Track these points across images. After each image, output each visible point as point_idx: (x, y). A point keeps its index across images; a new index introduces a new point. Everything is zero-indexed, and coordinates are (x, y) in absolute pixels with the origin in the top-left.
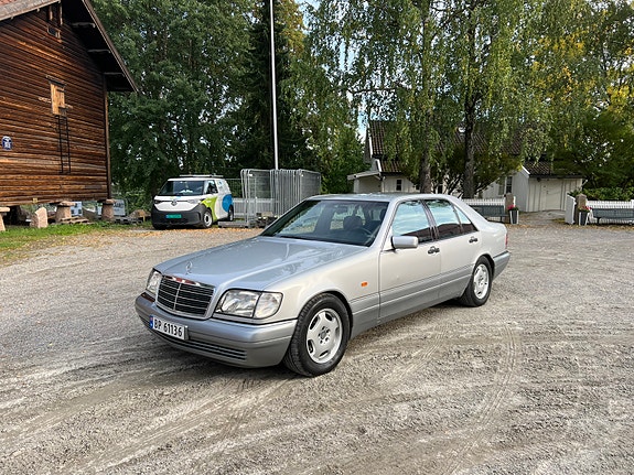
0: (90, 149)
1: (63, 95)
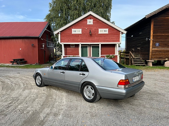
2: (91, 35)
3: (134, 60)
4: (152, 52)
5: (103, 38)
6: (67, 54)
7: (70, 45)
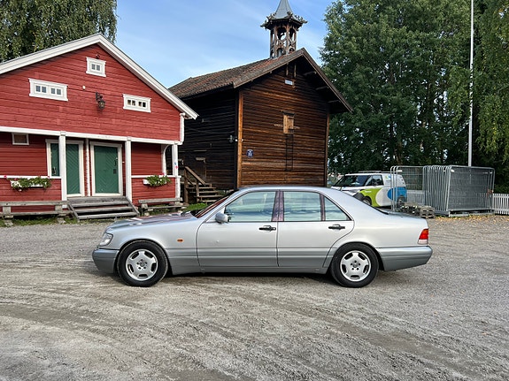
0: (311, 155)
1: (293, 121)
2: (100, 110)
3: (200, 190)
4: (243, 171)
5: (137, 124)
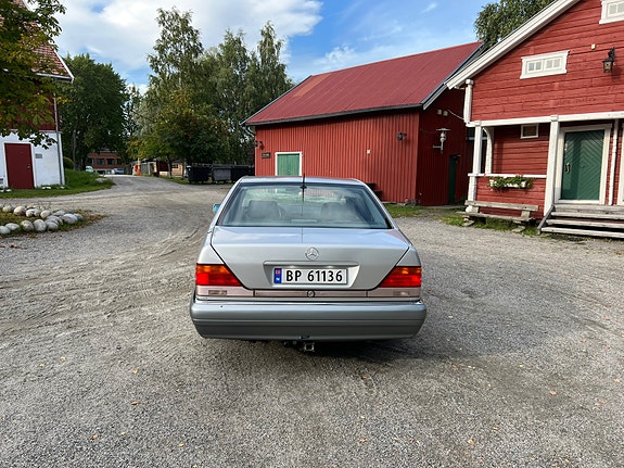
6: (503, 167)
7: (518, 127)
